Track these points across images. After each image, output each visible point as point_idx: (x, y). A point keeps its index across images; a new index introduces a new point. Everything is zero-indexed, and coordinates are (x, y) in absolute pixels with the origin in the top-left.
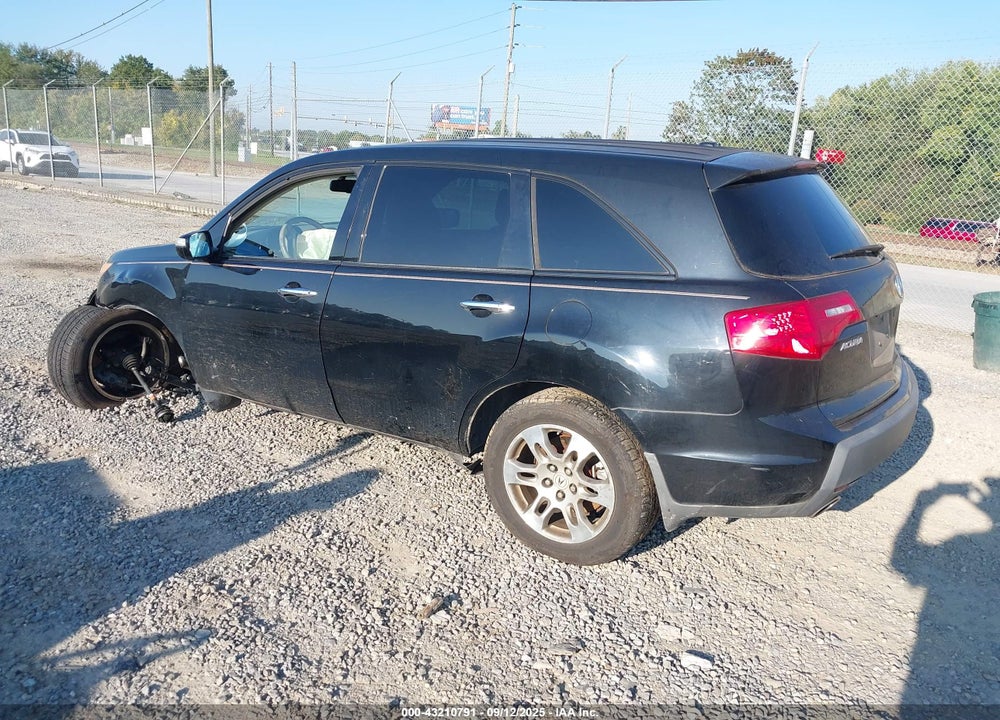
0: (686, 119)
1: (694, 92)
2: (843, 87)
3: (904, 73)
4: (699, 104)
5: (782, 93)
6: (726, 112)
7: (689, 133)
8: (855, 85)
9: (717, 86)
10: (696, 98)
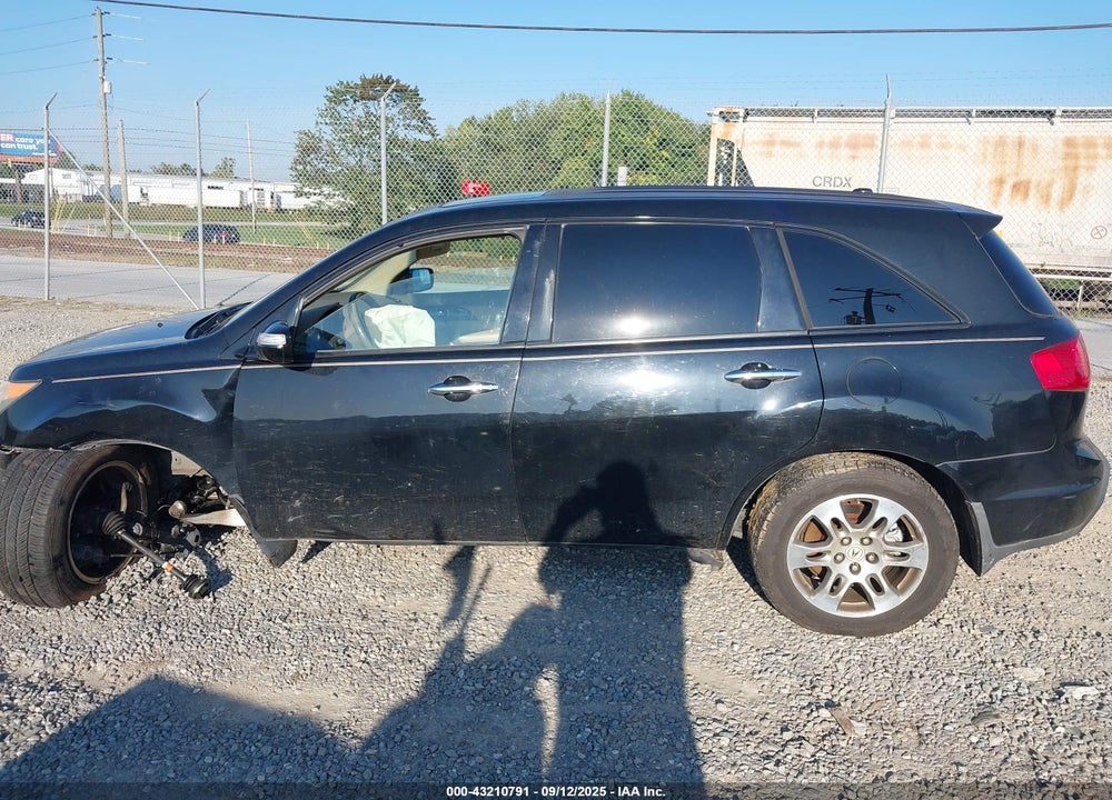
0: (316, 150)
1: (320, 120)
2: (469, 117)
3: (524, 105)
4: (328, 133)
5: (414, 122)
6: (358, 141)
7: (321, 166)
8: (480, 116)
9: (344, 114)
10: (323, 127)
